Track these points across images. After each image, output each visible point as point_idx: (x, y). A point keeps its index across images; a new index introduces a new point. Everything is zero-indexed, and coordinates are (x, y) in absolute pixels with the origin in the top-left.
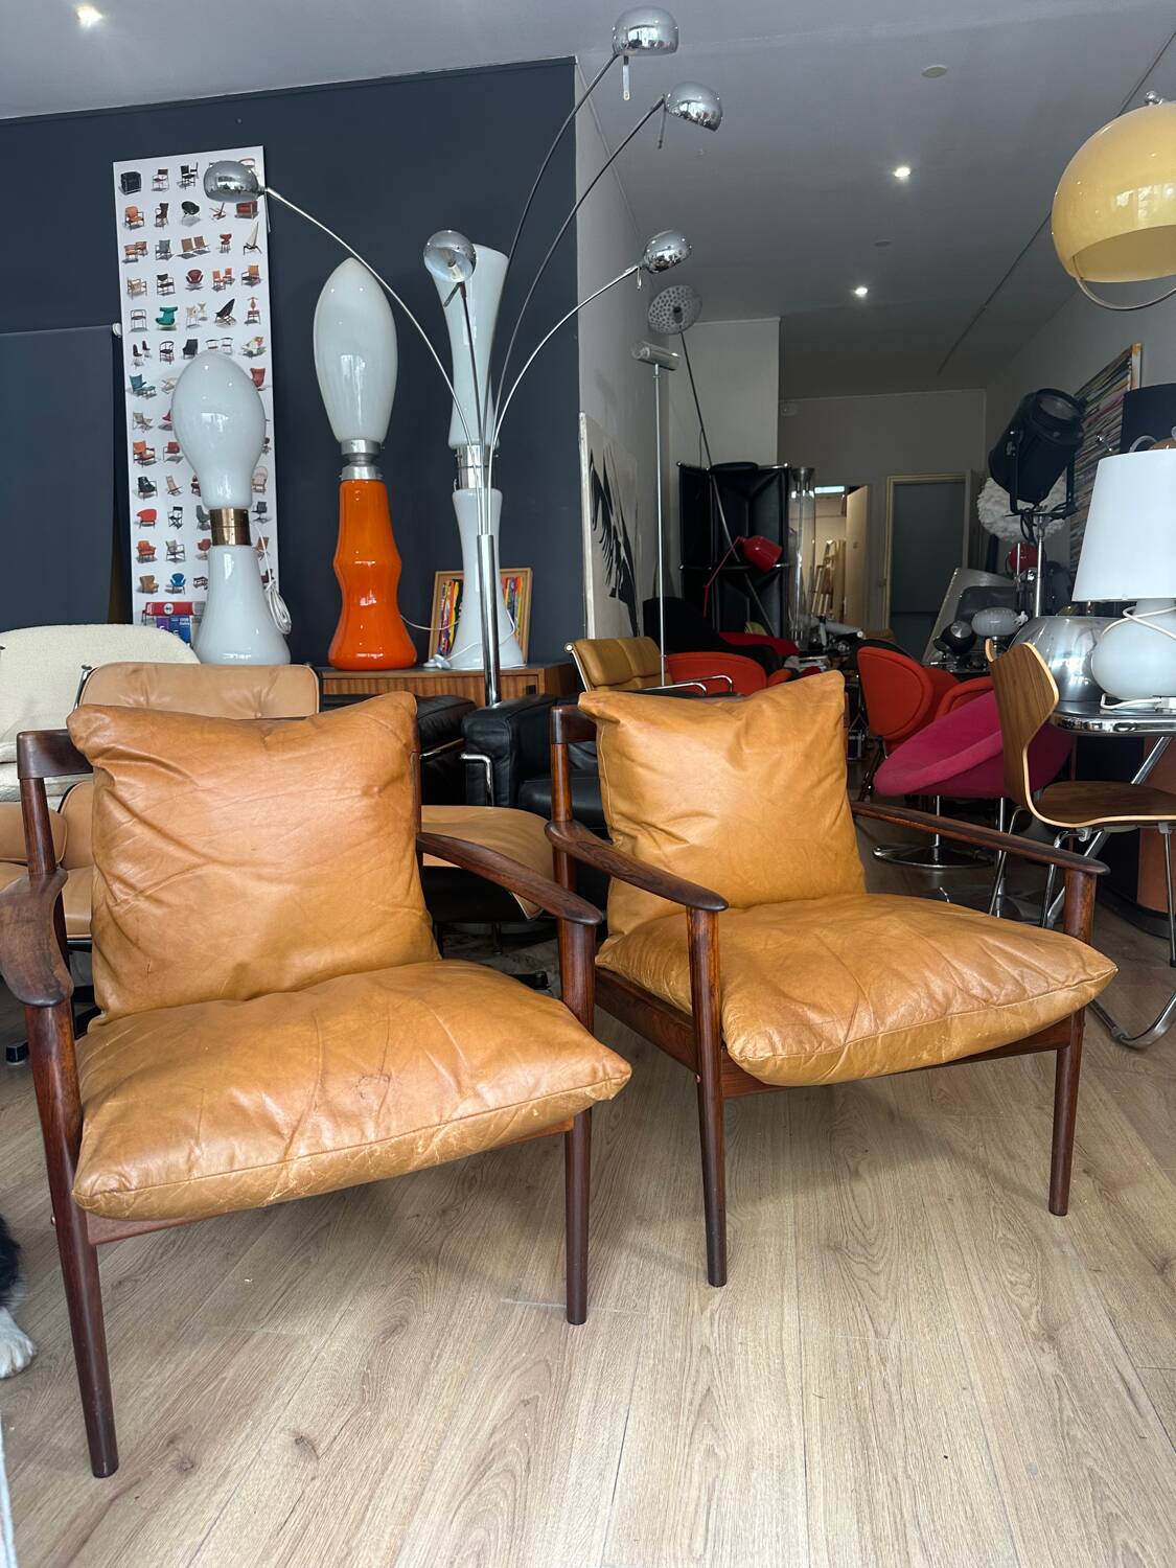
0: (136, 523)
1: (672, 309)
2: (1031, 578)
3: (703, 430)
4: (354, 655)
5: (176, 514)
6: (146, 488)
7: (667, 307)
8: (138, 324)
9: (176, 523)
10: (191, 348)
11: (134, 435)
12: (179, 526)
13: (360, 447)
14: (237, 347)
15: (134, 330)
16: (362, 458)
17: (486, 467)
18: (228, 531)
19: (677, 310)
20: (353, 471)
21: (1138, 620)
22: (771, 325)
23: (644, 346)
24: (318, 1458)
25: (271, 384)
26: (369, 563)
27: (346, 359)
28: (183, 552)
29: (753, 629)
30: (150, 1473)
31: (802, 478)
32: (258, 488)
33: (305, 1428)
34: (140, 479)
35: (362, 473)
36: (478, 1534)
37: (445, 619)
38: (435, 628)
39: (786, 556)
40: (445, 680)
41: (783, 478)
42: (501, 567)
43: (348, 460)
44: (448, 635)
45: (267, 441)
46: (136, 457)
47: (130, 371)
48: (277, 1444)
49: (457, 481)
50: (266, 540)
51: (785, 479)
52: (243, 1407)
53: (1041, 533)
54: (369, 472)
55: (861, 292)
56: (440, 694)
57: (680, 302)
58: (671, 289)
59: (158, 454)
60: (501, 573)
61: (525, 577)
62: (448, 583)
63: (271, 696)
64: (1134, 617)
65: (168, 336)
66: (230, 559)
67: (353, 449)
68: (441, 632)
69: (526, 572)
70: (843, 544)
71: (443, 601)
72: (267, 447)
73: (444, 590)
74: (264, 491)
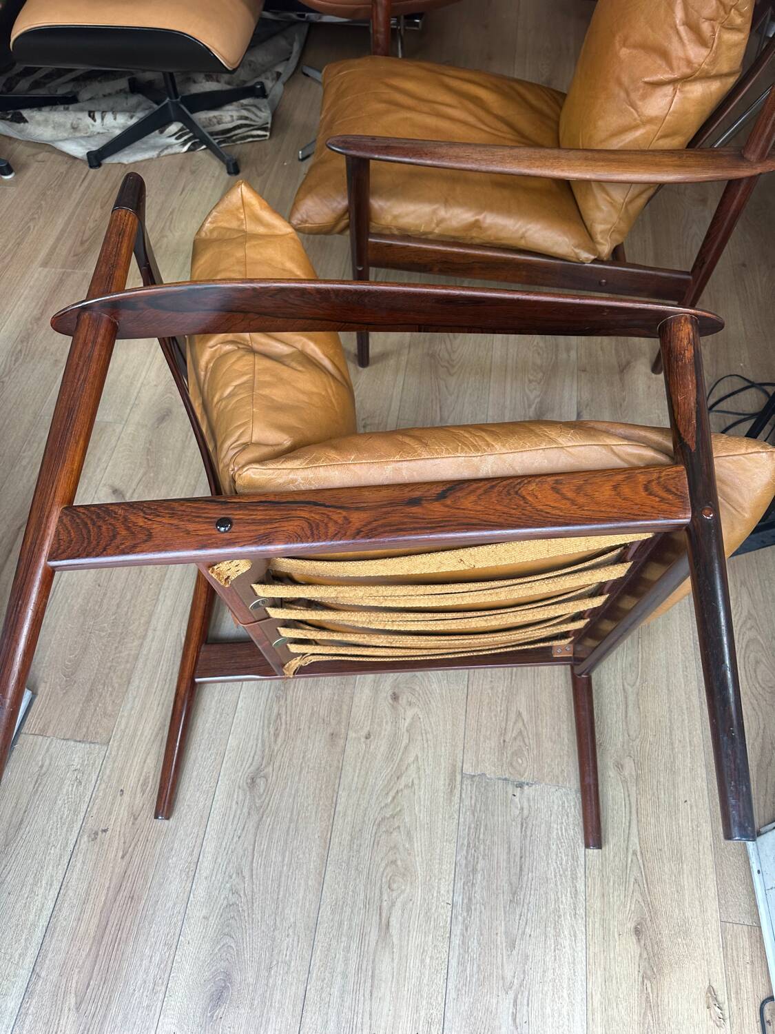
33: (116, 484)
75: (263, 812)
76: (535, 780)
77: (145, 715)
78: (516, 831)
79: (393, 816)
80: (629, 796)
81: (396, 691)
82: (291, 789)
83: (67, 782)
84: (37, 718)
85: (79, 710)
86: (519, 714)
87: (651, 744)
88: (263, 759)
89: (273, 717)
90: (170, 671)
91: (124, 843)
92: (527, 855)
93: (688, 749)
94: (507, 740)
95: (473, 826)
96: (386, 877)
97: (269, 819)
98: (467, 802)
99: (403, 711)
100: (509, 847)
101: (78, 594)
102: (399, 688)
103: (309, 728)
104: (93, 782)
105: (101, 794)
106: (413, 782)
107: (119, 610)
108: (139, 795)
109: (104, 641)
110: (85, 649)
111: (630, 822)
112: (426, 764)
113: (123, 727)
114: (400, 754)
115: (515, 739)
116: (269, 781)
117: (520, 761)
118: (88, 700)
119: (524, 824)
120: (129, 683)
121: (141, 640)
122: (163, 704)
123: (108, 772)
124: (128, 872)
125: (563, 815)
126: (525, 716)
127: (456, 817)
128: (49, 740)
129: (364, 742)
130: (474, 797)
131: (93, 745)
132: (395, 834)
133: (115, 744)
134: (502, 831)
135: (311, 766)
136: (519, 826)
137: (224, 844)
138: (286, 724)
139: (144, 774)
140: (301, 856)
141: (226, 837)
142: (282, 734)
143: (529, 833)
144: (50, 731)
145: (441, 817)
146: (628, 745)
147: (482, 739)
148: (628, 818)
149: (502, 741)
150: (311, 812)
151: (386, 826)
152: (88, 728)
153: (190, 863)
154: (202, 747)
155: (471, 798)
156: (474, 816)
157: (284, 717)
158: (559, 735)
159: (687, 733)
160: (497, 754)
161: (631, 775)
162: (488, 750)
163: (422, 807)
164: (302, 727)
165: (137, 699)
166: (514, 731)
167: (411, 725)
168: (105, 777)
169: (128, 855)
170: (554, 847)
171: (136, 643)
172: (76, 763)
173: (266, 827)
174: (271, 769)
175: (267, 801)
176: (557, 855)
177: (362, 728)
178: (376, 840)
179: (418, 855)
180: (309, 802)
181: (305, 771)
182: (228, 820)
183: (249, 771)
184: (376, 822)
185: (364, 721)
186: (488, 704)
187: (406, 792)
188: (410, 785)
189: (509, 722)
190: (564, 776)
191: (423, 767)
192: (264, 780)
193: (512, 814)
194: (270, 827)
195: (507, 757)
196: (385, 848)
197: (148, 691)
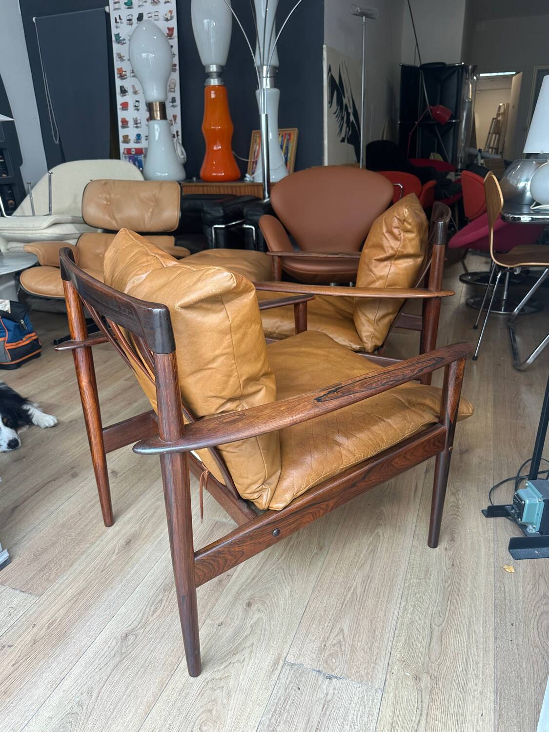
0: (120, 109)
3: (417, 44)
4: (211, 174)
5: (137, 104)
6: (124, 91)
8: (117, 6)
9: (137, 108)
10: (140, 18)
11: (117, 64)
12: (138, 110)
13: (214, 68)
14: (161, 16)
15: (115, 9)
16: (215, 74)
17: (272, 77)
18: (157, 113)
20: (210, 81)
23: (357, 7)
24: (117, 477)
25: (177, 35)
26: (217, 128)
27: (206, 21)
28: (140, 123)
29: (434, 156)
30: (63, 476)
31: (470, 71)
32: (171, 90)
34: (121, 87)
35: (214, 82)
37: (256, 155)
38: (250, 160)
40: (249, 187)
41: (460, 71)
42: (281, 128)
43: (208, 75)
45: (176, 65)
46: (119, 75)
47: (114, 31)
49: (258, 85)
50: (175, 117)
54: (218, 81)
56: (247, 194)
59: (128, 74)
61: (294, 133)
62: (258, 136)
63: (160, 195)
65: (130, 11)
66: (158, 127)
67: (210, 70)
68: (253, 162)
69: (295, 130)
70: (508, 105)
71: (255, 146)
72: (175, 69)
73: (256, 140)
74: (174, 92)
75: (125, 657)
76: (343, 675)
77: (73, 584)
78: (318, 709)
79: (221, 679)
80: (422, 701)
81: (251, 601)
82: (151, 646)
83: (2, 613)
84: (4, 574)
85: (32, 575)
86: (342, 630)
87: (448, 668)
88: (139, 624)
89: (157, 601)
90: (101, 564)
91: (19, 656)
92: (323, 728)
93: (481, 676)
94: (327, 645)
95: (282, 698)
96: (200, 720)
97: (126, 662)
98: (283, 681)
99: (252, 613)
100: (309, 720)
101: (65, 516)
102: (254, 599)
104: (19, 616)
105: (20, 624)
106: (244, 659)
107: (85, 528)
108: (44, 629)
109: (68, 542)
110: (53, 544)
111: (419, 722)
112: (258, 650)
113: (54, 589)
114: (241, 640)
115: (334, 645)
116: (137, 639)
117: (334, 661)
118: (41, 570)
119: (326, 705)
120: (72, 566)
122: (88, 580)
123: (32, 612)
124: (11, 676)
125: (361, 705)
126: (346, 631)
127: (271, 689)
128: (5, 587)
129: (216, 628)
130: (289, 678)
131: (30, 595)
133: (45, 597)
134: (306, 707)
135: (172, 635)
136: (322, 706)
137: (87, 672)
138: (164, 606)
139: (54, 618)
140: (140, 691)
141: (91, 667)
142: (159, 611)
143: (328, 713)
144: (8, 583)
145: (258, 687)
146: (428, 665)
147: (307, 641)
148: (418, 718)
149: (323, 645)
150: (160, 664)
151: (213, 684)
152: (33, 585)
153: (58, 679)
154: (101, 609)
155: (287, 678)
156: (286, 691)
157: (164, 602)
158: (371, 649)
159: (481, 666)
160: (316, 653)
161: (426, 687)
162: (311, 649)
163: (245, 678)
165: (72, 575)
166: (335, 640)
167: (255, 623)
168: (27, 615)
169: (17, 664)
170: (347, 728)
171: (88, 545)
172: (14, 603)
173: (123, 667)
174: (143, 630)
175: (130, 650)
177: (218, 619)
178: (202, 693)
179: (231, 710)
180: (161, 657)
181: (165, 638)
182: (97, 657)
183: (126, 629)
184: (207, 680)
185: (221, 614)
186: (319, 620)
187: (237, 665)
188: (241, 661)
189: (332, 634)
190: (368, 677)
191: (255, 651)
192: (135, 637)
193: (318, 696)
194: (126, 667)
195: (324, 656)
196: (206, 700)
197: (81, 572)
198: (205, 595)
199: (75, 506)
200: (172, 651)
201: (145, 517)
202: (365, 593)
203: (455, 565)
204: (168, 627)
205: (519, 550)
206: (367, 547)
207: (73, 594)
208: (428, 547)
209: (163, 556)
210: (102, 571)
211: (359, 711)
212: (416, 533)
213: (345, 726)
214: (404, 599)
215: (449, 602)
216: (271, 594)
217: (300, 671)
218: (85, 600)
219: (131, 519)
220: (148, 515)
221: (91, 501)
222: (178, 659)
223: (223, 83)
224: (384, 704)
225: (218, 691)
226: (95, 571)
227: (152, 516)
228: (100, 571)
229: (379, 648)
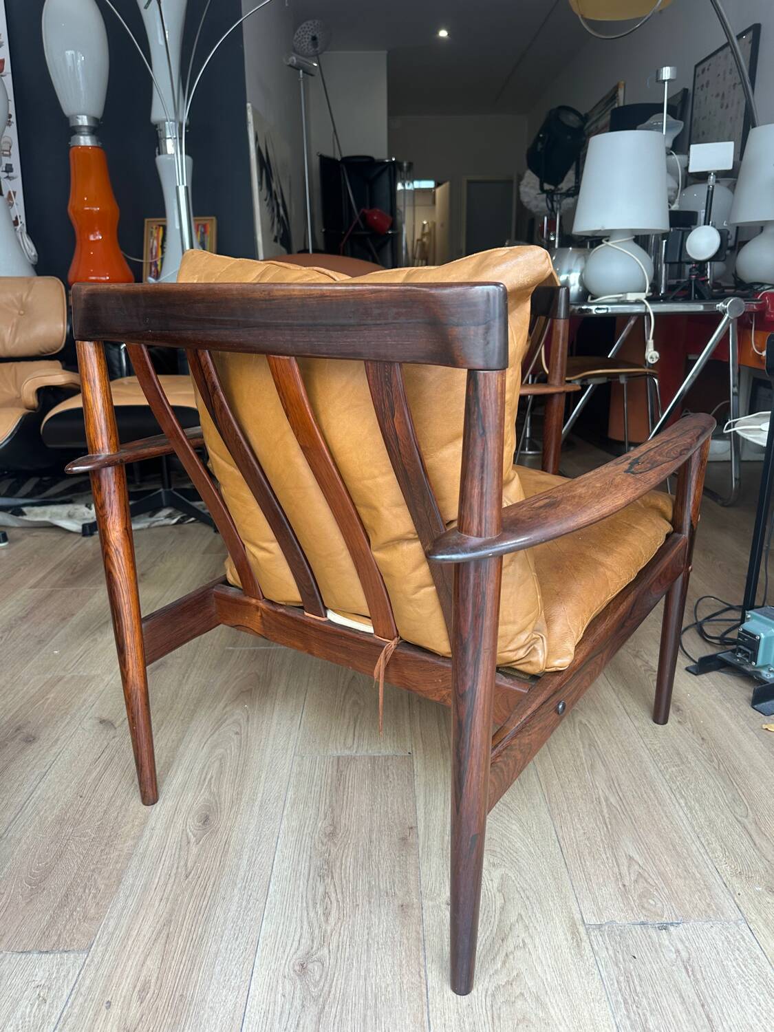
1: (310, 37)
2: (552, 239)
3: (335, 131)
4: (87, 278)
7: (307, 36)
13: (84, 121)
16: (86, 130)
17: (181, 138)
19: (314, 38)
20: (79, 139)
21: (614, 246)
22: (382, 55)
23: (292, 55)
24: (115, 728)
25: (10, 71)
26: (95, 209)
30: (7, 745)
31: (405, 169)
32: (5, 153)
33: (105, 716)
35: (85, 141)
36: (219, 751)
37: (154, 254)
38: (146, 260)
39: (395, 225)
41: (392, 169)
42: (194, 216)
43: (75, 131)
44: (156, 266)
45: (10, 116)
48: (88, 724)
49: (159, 149)
50: (14, 193)
51: (394, 171)
52: (63, 710)
53: (558, 206)
54: (92, 140)
55: (443, 33)
57: (316, 33)
58: (309, 22)
60: (195, 220)
61: (212, 224)
62: (154, 227)
63: (30, 299)
64: (609, 243)
67: (78, 122)
68: (151, 263)
69: (212, 220)
70: (434, 224)
71: (151, 241)
72: (10, 121)
73: (152, 232)
74: (10, 155)
75: (324, 1003)
76: (680, 918)
77: (143, 912)
78: (682, 977)
79: (510, 983)
82: (359, 970)
83: (24, 1003)
85: (48, 917)
86: (631, 858)
88: (313, 941)
89: (319, 897)
90: (176, 866)
92: (710, 1001)
94: (627, 884)
95: (622, 979)
98: (604, 954)
100: (681, 996)
101: (54, 807)
103: (370, 902)
104: (65, 997)
105: (76, 1011)
106: (523, 941)
107: (107, 817)
108: (135, 1004)
110: (60, 856)
112: (535, 922)
113: (110, 929)
114: (497, 915)
115: (636, 881)
116: (326, 965)
117: (652, 902)
118: (61, 906)
119: (687, 966)
120: (120, 883)
121: (135, 841)
122: (168, 899)
123: (88, 982)
125: (733, 951)
126: (637, 857)
127: (597, 972)
130: (610, 947)
131: (66, 955)
132: (519, 1003)
133: (100, 948)
134: (663, 979)
135: (381, 941)
136: (683, 970)
138: (338, 901)
139: (142, 978)
142: (334, 912)
143: (699, 976)
144: (2, 945)
145: (575, 975)
147: (595, 887)
149: (621, 887)
150: (394, 994)
151: (504, 995)
152: (60, 935)
154: (225, 938)
155: (607, 948)
156: (618, 967)
157: (333, 895)
158: (687, 871)
160: (620, 899)
162: (608, 897)
163: (546, 969)
164: (360, 902)
165: (132, 898)
166: (632, 875)
168: (83, 990)
170: (740, 987)
171: (130, 842)
172: (40, 976)
173: (332, 1019)
174: (326, 949)
175: (326, 988)
176: (748, 995)
177: (439, 895)
178: (495, 1015)
179: (561, 1024)
180: (388, 982)
181: (374, 948)
182: (272, 1019)
183: (295, 957)
184: (489, 993)
185: (440, 888)
186: (589, 853)
187: (519, 954)
188: (521, 945)
189: (622, 868)
190: (713, 909)
191: (531, 925)
192: (320, 964)
193: (668, 958)
194: (338, 1018)
195: (634, 901)
196: (510, 1022)
197: (145, 888)
198: (394, 866)
199: (64, 787)
200: (401, 966)
201: (209, 777)
202: (624, 801)
203: (705, 737)
204: (366, 931)
205: (764, 704)
206: (580, 742)
207: (155, 928)
208: (656, 725)
209: (282, 826)
210: (187, 877)
211: (737, 959)
212: (629, 711)
213: (736, 987)
214: (678, 796)
215: (735, 784)
216: (492, 837)
217: (617, 933)
218: (184, 933)
219: (184, 786)
220: (213, 772)
221: (89, 772)
222: (420, 976)
223: (100, 144)
224: (761, 939)
225: (520, 1003)
226: (172, 880)
227: (221, 772)
228: (183, 877)
229: (697, 867)
